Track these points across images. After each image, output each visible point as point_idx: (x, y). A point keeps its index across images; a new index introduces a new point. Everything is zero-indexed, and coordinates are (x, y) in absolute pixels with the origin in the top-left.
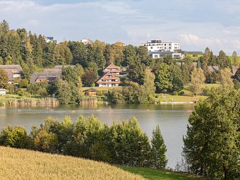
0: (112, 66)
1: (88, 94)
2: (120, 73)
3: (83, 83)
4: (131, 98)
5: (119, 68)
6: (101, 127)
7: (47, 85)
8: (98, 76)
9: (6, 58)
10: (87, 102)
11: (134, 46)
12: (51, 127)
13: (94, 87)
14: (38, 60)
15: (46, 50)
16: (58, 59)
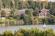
0: (44, 9)
1: (35, 19)
2: (47, 12)
3: (33, 15)
4: (51, 20)
5: (46, 10)
6: (40, 31)
7: (20, 16)
8: (39, 13)
9: (5, 6)
10: (34, 22)
11: (52, 2)
12: (22, 31)
13: (37, 17)
14: (17, 7)
15: (20, 3)
16: (24, 6)
